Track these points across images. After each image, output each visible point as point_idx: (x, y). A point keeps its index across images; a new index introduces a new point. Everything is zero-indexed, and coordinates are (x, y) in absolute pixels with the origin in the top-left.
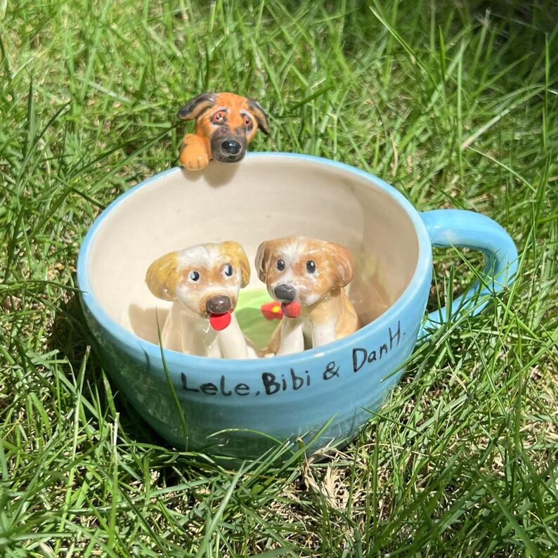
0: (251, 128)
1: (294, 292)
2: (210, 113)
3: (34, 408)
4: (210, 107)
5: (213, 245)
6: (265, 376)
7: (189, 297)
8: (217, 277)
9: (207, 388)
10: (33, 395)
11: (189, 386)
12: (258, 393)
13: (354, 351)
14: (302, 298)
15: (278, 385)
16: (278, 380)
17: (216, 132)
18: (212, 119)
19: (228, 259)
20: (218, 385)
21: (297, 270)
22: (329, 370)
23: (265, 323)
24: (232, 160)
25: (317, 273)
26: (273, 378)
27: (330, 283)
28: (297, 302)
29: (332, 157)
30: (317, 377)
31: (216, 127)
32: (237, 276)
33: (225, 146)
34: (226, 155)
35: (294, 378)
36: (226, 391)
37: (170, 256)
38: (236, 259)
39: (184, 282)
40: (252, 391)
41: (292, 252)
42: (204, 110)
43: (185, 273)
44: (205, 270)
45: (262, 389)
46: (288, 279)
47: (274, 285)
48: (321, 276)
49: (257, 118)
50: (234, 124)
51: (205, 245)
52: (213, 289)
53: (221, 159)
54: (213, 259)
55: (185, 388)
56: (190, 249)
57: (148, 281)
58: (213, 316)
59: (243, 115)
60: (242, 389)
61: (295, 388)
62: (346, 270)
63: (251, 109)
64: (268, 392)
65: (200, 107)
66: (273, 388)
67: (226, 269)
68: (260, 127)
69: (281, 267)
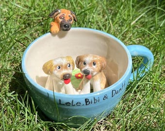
0: (72, 20)
1: (89, 72)
2: (59, 15)
3: (10, 111)
4: (59, 14)
5: (64, 57)
6: (86, 100)
7: (57, 74)
8: (66, 67)
9: (68, 104)
10: (9, 106)
11: (61, 103)
12: (83, 105)
13: (113, 91)
14: (92, 74)
15: (90, 102)
16: (90, 101)
17: (62, 22)
18: (60, 17)
19: (69, 62)
20: (71, 103)
21: (90, 65)
22: (105, 97)
23: (76, 80)
24: (67, 30)
25: (96, 66)
26: (88, 100)
27: (100, 68)
28: (90, 75)
29: (94, 28)
30: (101, 99)
31: (61, 20)
32: (71, 67)
33: (65, 26)
34: (65, 29)
35: (95, 100)
36: (73, 104)
37: (51, 61)
38: (71, 62)
39: (56, 69)
40: (82, 104)
41: (88, 59)
42: (57, 15)
43: (56, 67)
44: (62, 66)
45: (85, 103)
46: (87, 67)
47: (83, 69)
48: (97, 66)
49: (74, 17)
50: (67, 19)
51: (61, 58)
52: (65, 72)
53: (63, 30)
54: (64, 62)
55: (60, 104)
56: (56, 59)
57: (44, 69)
58: (65, 80)
59: (69, 16)
60: (78, 104)
61: (95, 103)
62: (105, 65)
63: (72, 14)
64: (86, 104)
65: (56, 13)
66: (88, 103)
67: (68, 65)
68: (74, 20)
69: (85, 64)
